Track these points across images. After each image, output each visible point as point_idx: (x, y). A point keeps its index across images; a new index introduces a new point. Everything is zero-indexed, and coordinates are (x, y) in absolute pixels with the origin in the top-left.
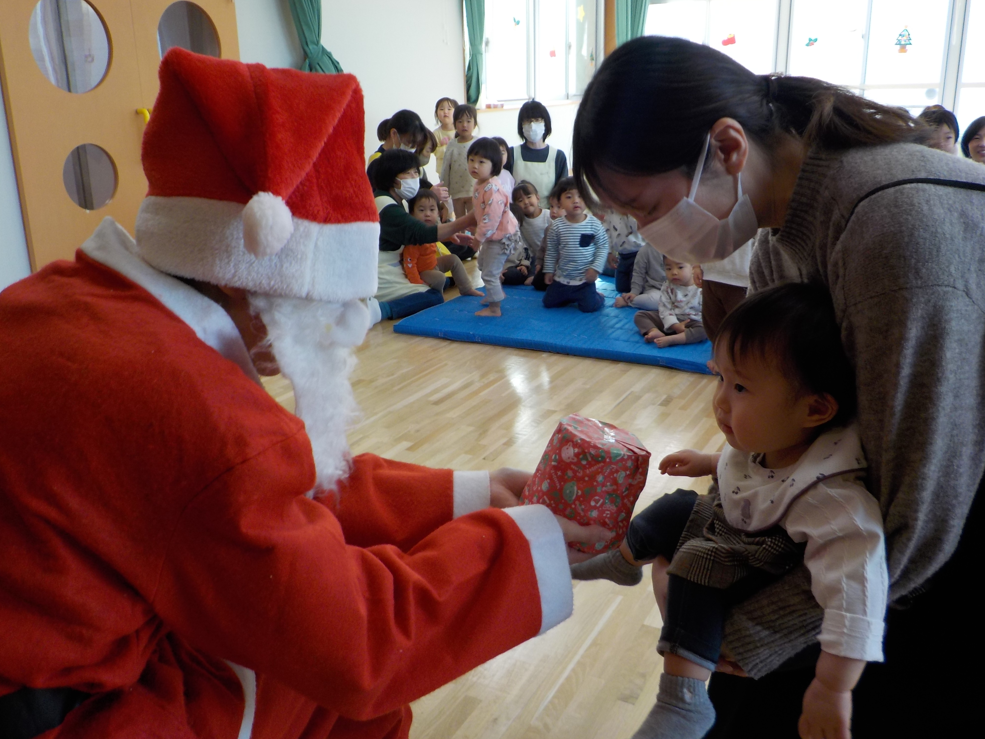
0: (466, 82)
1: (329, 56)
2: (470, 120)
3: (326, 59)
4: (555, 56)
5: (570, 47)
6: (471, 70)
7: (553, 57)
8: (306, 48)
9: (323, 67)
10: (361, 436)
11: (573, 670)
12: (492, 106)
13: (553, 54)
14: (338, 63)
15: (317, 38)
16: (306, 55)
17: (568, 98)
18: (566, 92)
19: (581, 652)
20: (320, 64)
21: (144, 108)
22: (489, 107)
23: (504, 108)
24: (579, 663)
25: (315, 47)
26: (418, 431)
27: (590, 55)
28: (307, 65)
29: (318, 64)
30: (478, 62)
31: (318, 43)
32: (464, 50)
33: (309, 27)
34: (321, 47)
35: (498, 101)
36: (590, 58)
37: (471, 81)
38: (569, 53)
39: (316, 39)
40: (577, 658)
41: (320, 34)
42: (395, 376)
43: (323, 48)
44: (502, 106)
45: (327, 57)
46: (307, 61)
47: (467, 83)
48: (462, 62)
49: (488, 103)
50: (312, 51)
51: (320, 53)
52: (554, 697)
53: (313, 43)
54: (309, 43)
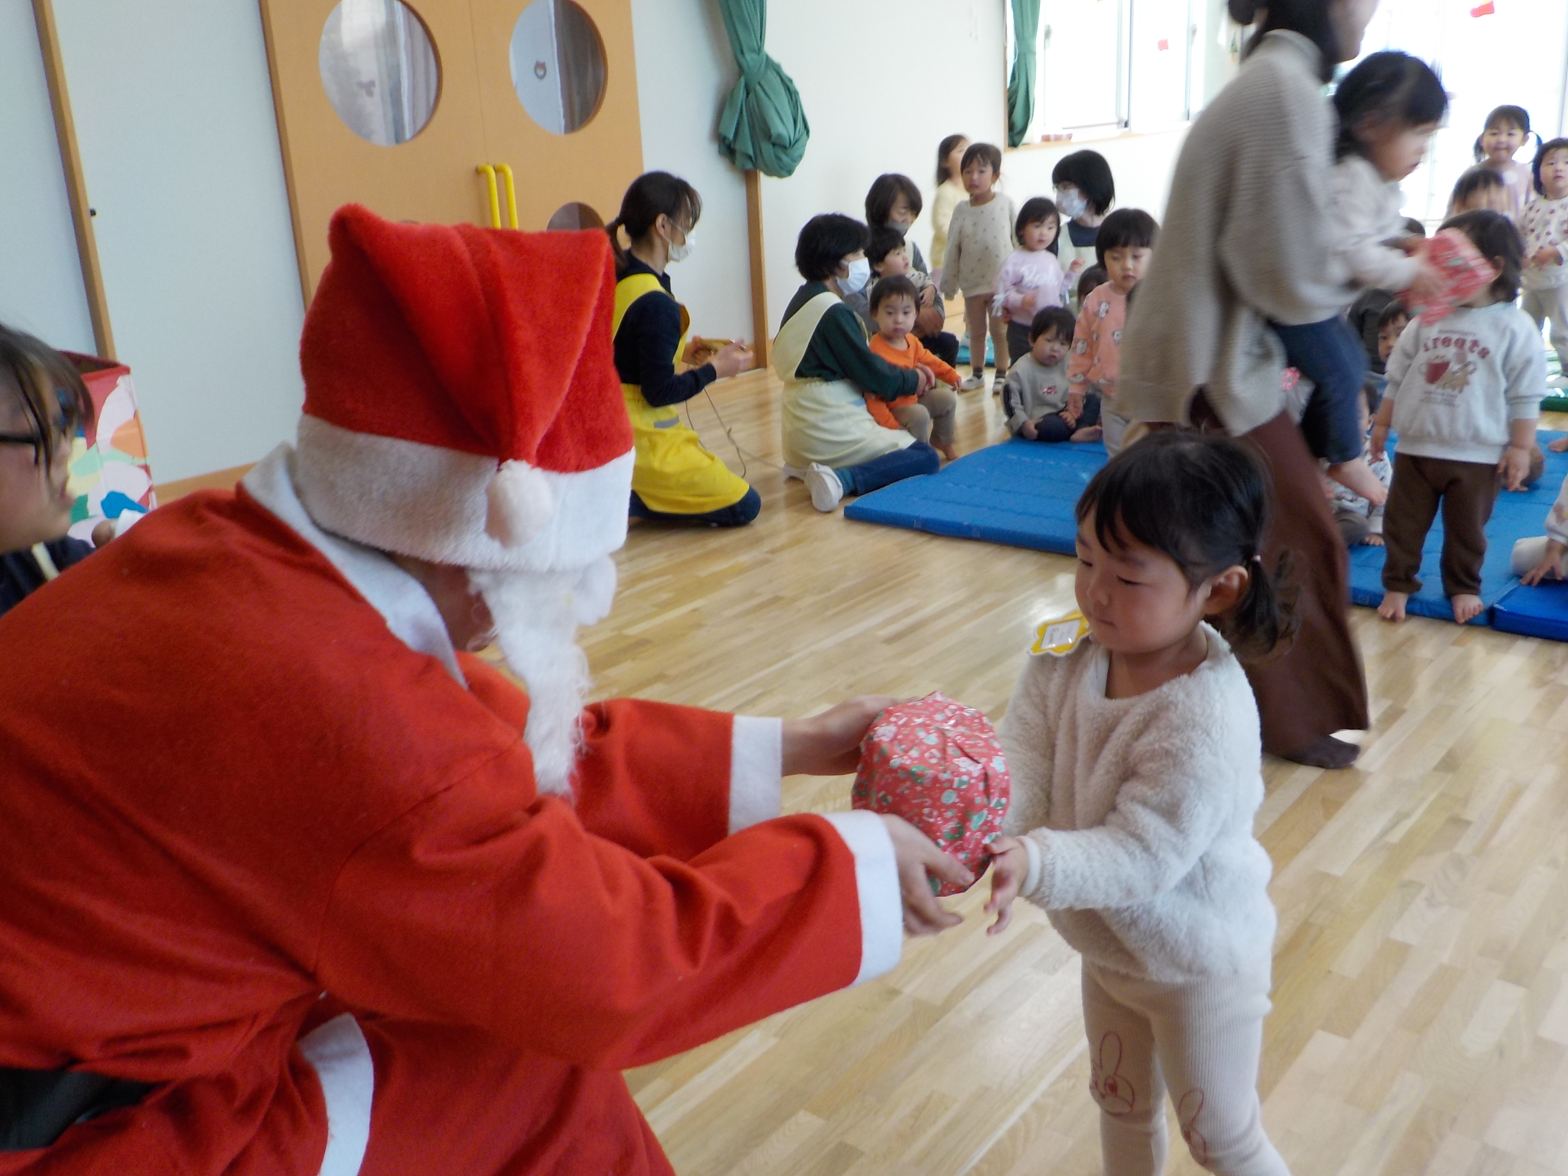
0: (1007, 99)
1: (777, 69)
2: (984, 169)
3: (772, 75)
4: (1167, 48)
5: (1194, 32)
6: (1017, 79)
7: (1164, 51)
8: (740, 57)
9: (766, 88)
10: (760, 691)
11: (1024, 1117)
12: (1052, 138)
13: (1163, 45)
14: (791, 81)
15: (759, 43)
16: (741, 70)
17: (1188, 119)
18: (1186, 107)
19: (1043, 1086)
20: (763, 83)
21: (488, 163)
22: (1046, 139)
23: (1072, 140)
24: (1035, 1106)
25: (755, 56)
26: (850, 687)
27: (1231, 44)
28: (743, 84)
29: (759, 83)
30: (1028, 67)
31: (760, 50)
32: (1005, 48)
33: (746, 27)
34: (765, 57)
35: (1064, 129)
36: (1229, 48)
37: (1016, 97)
38: (1192, 43)
39: (757, 43)
40: (1035, 1095)
41: (763, 36)
42: (833, 592)
43: (768, 58)
44: (1070, 137)
45: (775, 74)
46: (742, 79)
47: (1009, 100)
48: (1001, 67)
49: (1046, 133)
50: (751, 63)
51: (763, 65)
52: (982, 1161)
53: (752, 50)
54: (745, 51)
